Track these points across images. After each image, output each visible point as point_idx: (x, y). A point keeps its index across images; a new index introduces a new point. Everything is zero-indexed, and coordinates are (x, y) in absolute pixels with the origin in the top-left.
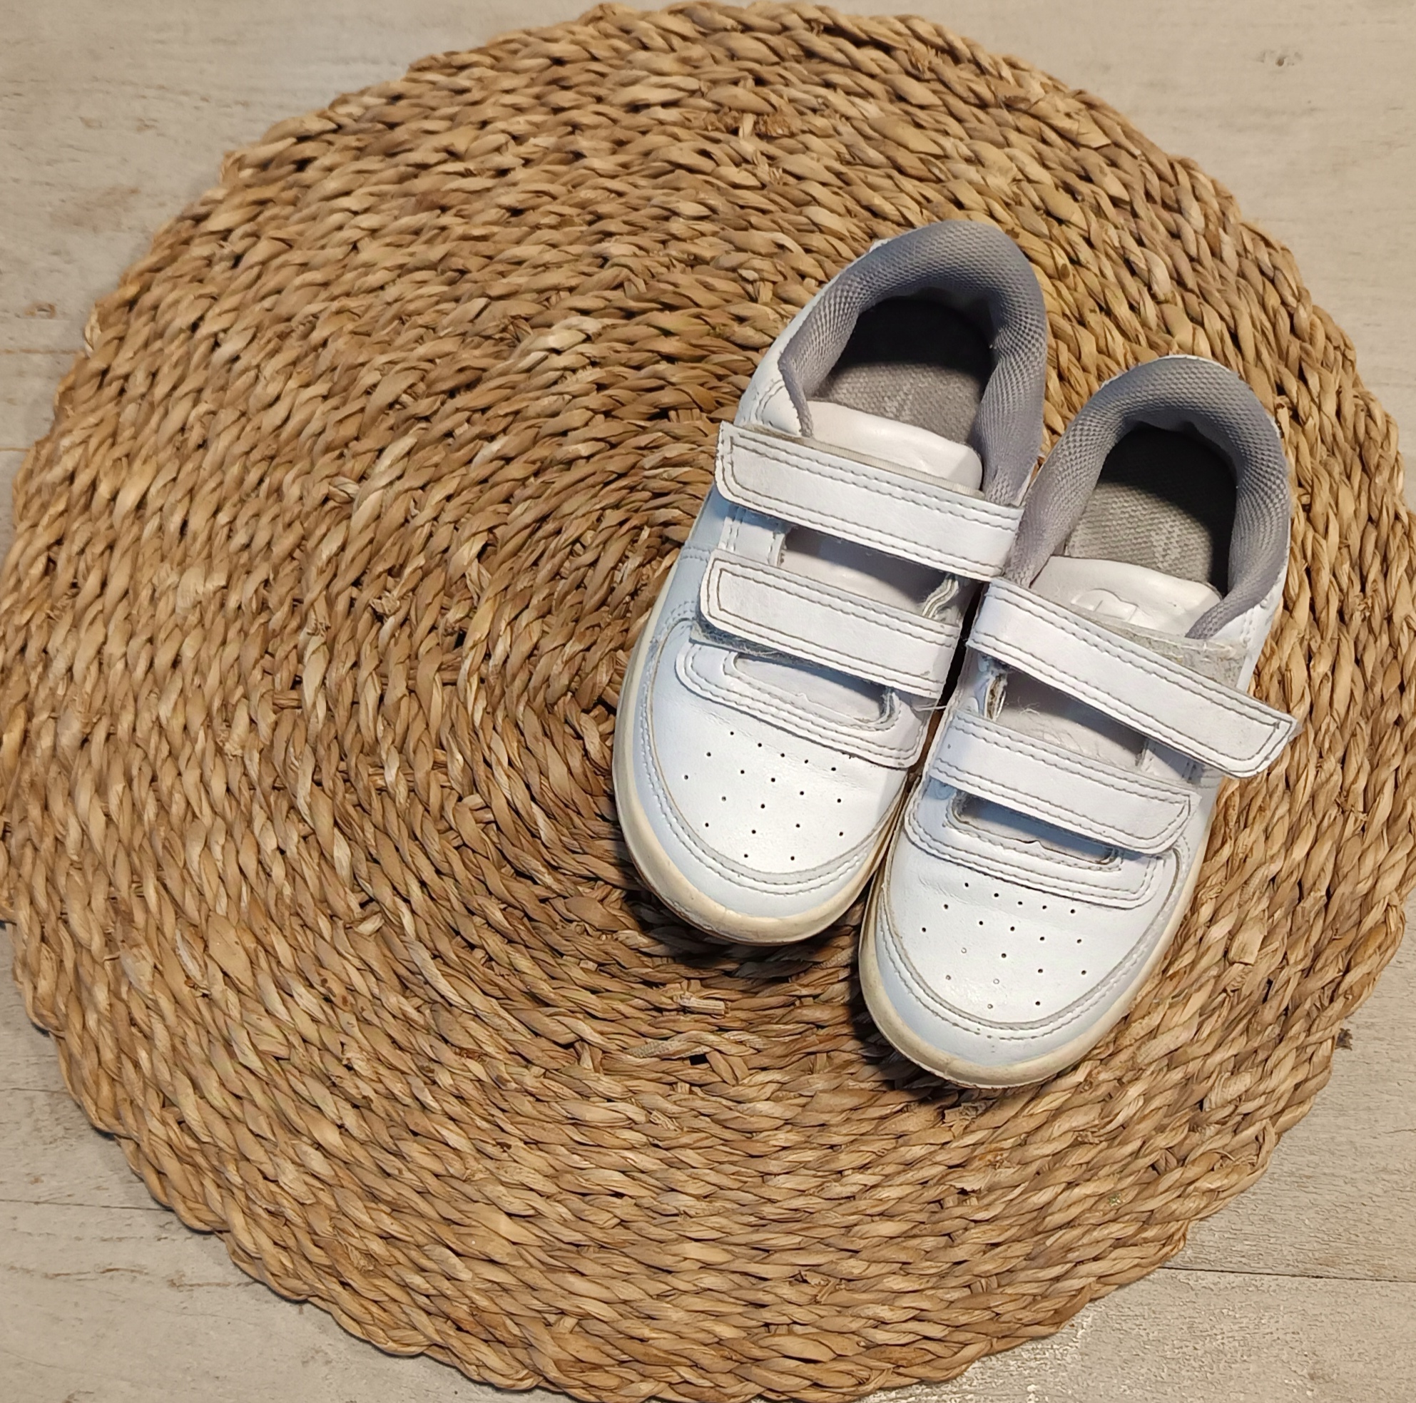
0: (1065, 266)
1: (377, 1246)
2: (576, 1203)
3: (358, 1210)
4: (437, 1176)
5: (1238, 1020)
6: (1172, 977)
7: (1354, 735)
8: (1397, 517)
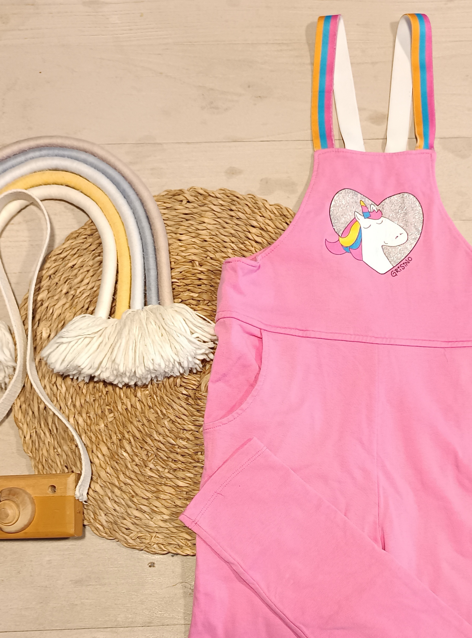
0: (133, 498)
1: (233, 208)
2: (189, 230)
3: (240, 215)
4: (224, 228)
5: (44, 315)
6: (62, 320)
7: (30, 392)
8: (31, 452)
